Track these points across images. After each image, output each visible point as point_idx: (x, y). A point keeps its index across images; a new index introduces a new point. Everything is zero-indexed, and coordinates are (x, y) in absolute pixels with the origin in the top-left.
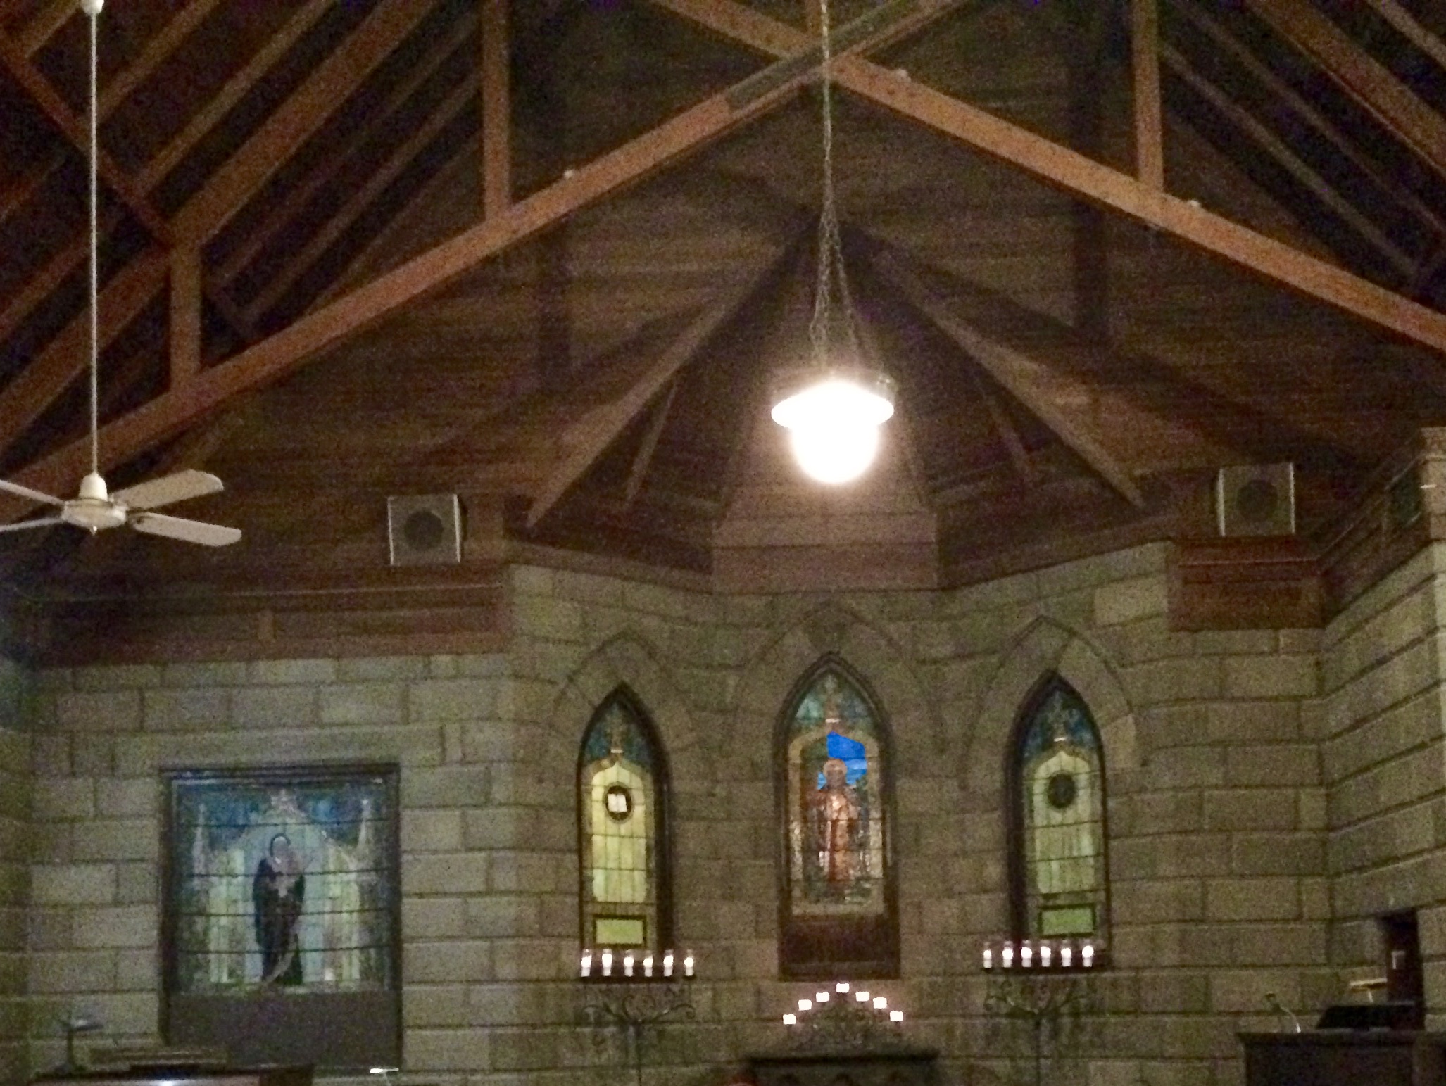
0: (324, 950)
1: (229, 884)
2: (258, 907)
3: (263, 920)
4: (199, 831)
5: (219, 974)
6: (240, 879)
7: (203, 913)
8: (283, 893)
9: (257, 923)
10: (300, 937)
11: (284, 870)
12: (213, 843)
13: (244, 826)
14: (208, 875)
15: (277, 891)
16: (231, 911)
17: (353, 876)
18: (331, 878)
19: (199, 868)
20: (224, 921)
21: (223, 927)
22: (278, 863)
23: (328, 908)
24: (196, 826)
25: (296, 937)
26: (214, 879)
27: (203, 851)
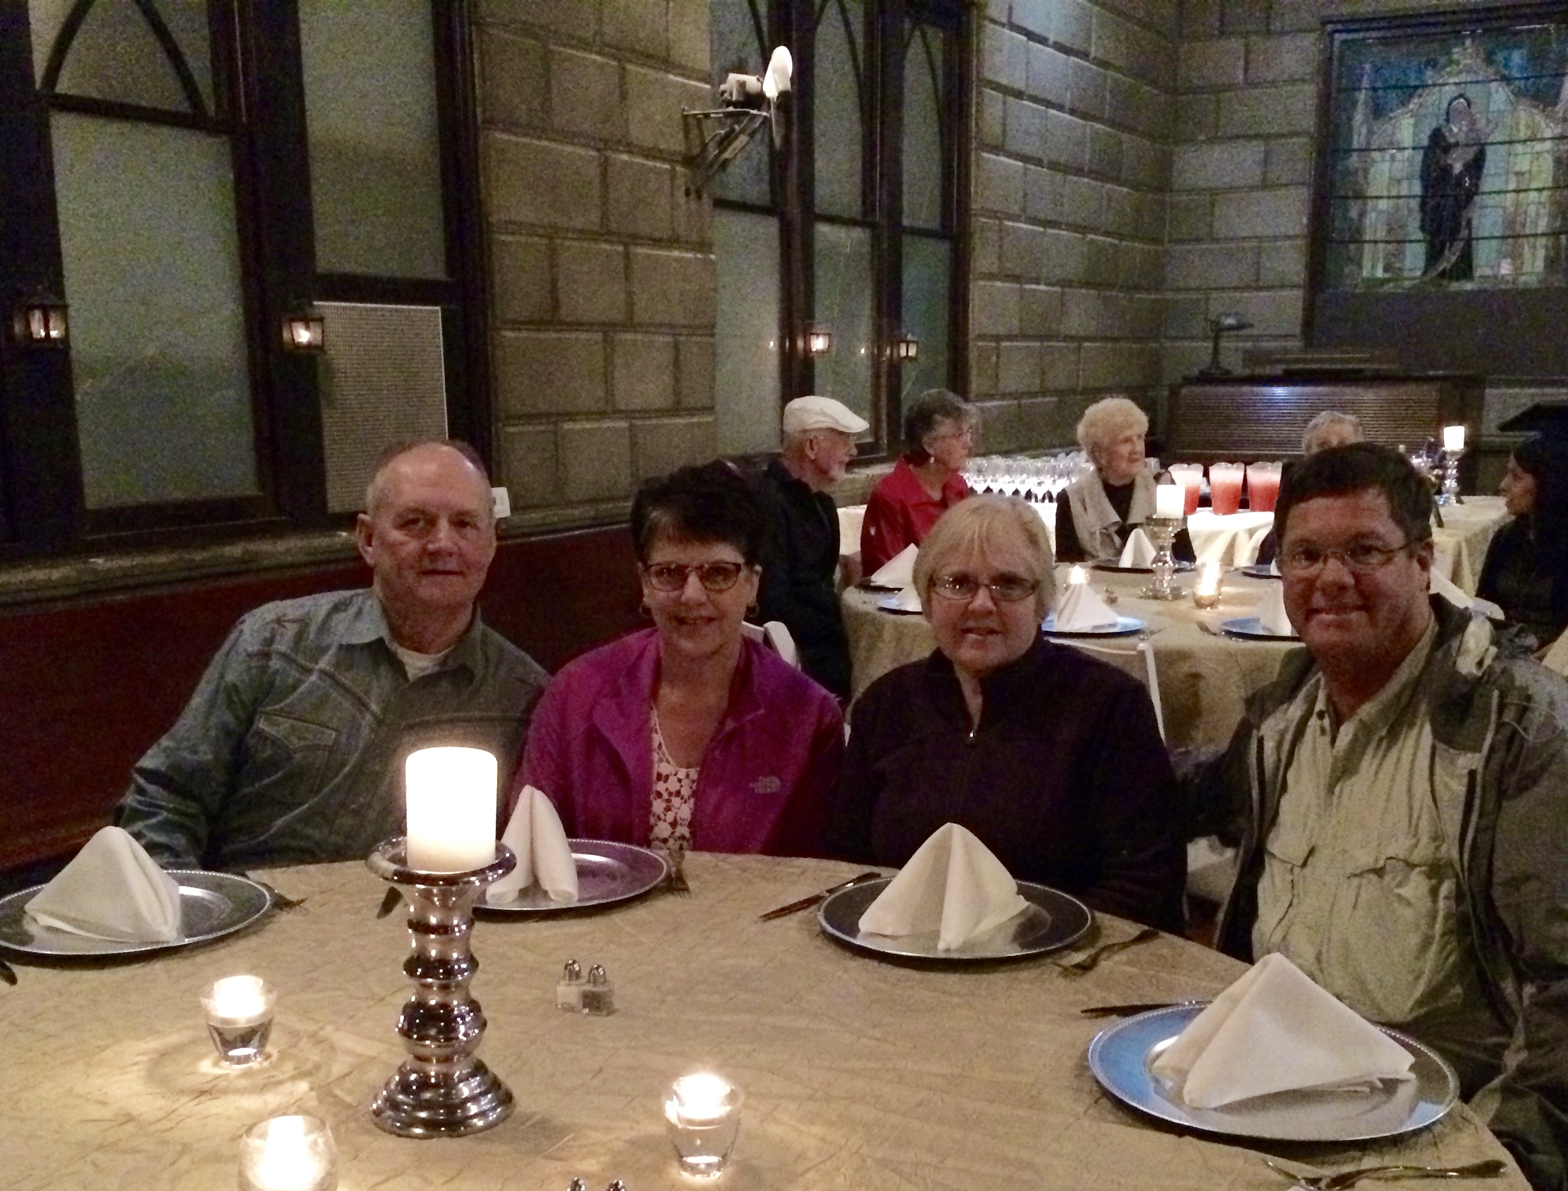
0: (1503, 238)
1: (1393, 158)
2: (1425, 188)
3: (1431, 203)
4: (1362, 96)
5: (1372, 266)
6: (1407, 153)
7: (1360, 196)
8: (1458, 168)
9: (1423, 206)
10: (1475, 223)
11: (1462, 138)
12: (1378, 111)
13: (1416, 87)
14: (1367, 150)
15: (1451, 166)
16: (1394, 193)
17: (1548, 145)
18: (1519, 148)
19: (1357, 142)
20: (1383, 204)
21: (1382, 212)
22: (1457, 131)
23: (1512, 186)
24: (1359, 89)
25: (1469, 222)
26: (1376, 155)
27: (1366, 121)
